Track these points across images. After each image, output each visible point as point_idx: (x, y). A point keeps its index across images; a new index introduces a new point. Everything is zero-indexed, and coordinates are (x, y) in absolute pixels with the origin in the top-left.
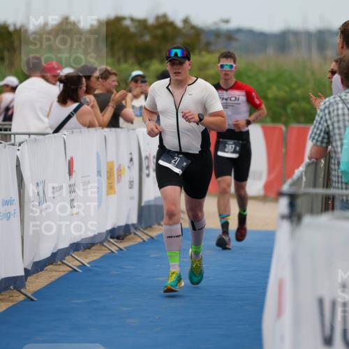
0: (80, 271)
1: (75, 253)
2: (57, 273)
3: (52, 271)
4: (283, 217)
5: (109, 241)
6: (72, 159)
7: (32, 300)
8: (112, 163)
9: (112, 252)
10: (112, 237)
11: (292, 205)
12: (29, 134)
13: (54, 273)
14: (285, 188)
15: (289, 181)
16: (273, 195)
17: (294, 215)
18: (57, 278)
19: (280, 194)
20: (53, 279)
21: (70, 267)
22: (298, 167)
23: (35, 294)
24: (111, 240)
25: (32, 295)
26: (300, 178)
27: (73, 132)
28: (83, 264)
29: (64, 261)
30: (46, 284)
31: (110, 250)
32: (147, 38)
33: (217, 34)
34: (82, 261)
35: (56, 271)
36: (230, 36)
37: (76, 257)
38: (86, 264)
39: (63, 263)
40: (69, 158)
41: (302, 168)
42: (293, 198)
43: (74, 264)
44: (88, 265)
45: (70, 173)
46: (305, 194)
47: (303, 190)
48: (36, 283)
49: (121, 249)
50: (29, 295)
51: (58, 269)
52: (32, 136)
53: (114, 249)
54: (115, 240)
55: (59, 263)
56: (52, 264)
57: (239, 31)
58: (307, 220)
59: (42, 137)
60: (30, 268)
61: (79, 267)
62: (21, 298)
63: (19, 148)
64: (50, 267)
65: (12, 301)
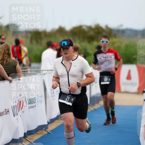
2: (59, 123)
7: (50, 133)
12: (48, 70)
20: (58, 125)
23: (51, 131)
25: (50, 132)
32: (92, 33)
33: (118, 31)
36: (123, 32)
48: (52, 127)
50: (49, 131)
52: (49, 71)
55: (60, 119)
57: (127, 30)
60: (49, 121)
62: (46, 133)
63: (44, 76)
64: (56, 121)
65: (42, 134)
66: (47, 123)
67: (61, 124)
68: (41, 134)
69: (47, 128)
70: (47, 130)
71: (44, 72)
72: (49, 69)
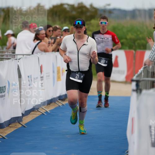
0: (46, 114)
1: (44, 106)
2: (36, 115)
3: (33, 114)
4: (134, 90)
5: (58, 101)
6: (42, 66)
7: (25, 127)
8: (59, 67)
9: (60, 106)
10: (59, 100)
11: (137, 85)
12: (23, 55)
13: (34, 115)
14: (135, 78)
15: (136, 75)
16: (129, 81)
17: (138, 90)
18: (35, 117)
19: (132, 81)
20: (34, 118)
21: (41, 112)
22: (140, 69)
23: (26, 124)
24: (59, 101)
25: (25, 125)
26: (141, 74)
27: (42, 54)
28: (47, 112)
29: (39, 110)
30: (31, 120)
31: (59, 105)
32: (74, 13)
33: (105, 11)
34: (46, 110)
35: (35, 114)
37: (44, 108)
38: (48, 111)
39: (38, 111)
40: (40, 65)
41: (142, 69)
42: (138, 82)
43: (43, 111)
44: (49, 112)
45: (41, 71)
46: (143, 80)
47: (142, 78)
48: (27, 120)
49: (63, 105)
50: (24, 125)
51: (36, 114)
52: (25, 56)
53: (60, 105)
54: (61, 101)
55: (36, 111)
56: (33, 111)
58: (144, 91)
59: (29, 56)
60: (24, 113)
61: (45, 112)
62: (20, 126)
63: (19, 61)
64: (32, 113)
65: (16, 127)
66: (21, 115)
67: (38, 116)
68: (14, 127)
69: (22, 121)
70: (21, 123)
71: (19, 57)
72: (25, 53)
